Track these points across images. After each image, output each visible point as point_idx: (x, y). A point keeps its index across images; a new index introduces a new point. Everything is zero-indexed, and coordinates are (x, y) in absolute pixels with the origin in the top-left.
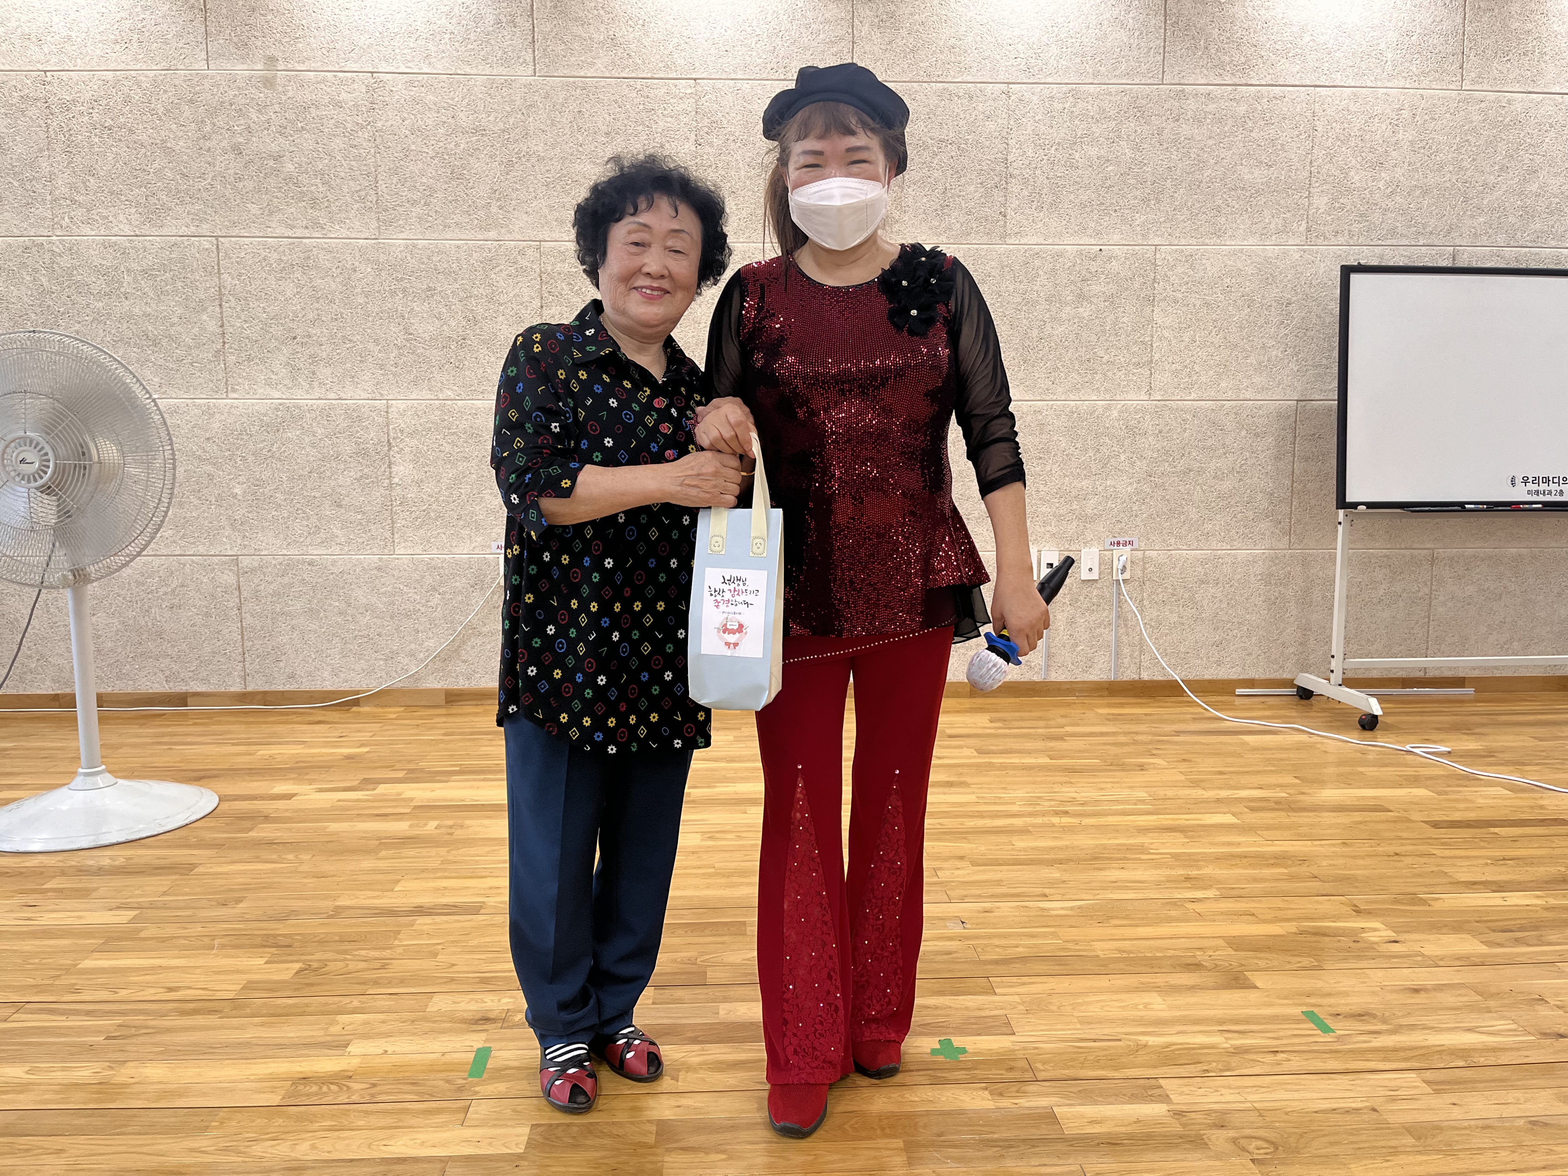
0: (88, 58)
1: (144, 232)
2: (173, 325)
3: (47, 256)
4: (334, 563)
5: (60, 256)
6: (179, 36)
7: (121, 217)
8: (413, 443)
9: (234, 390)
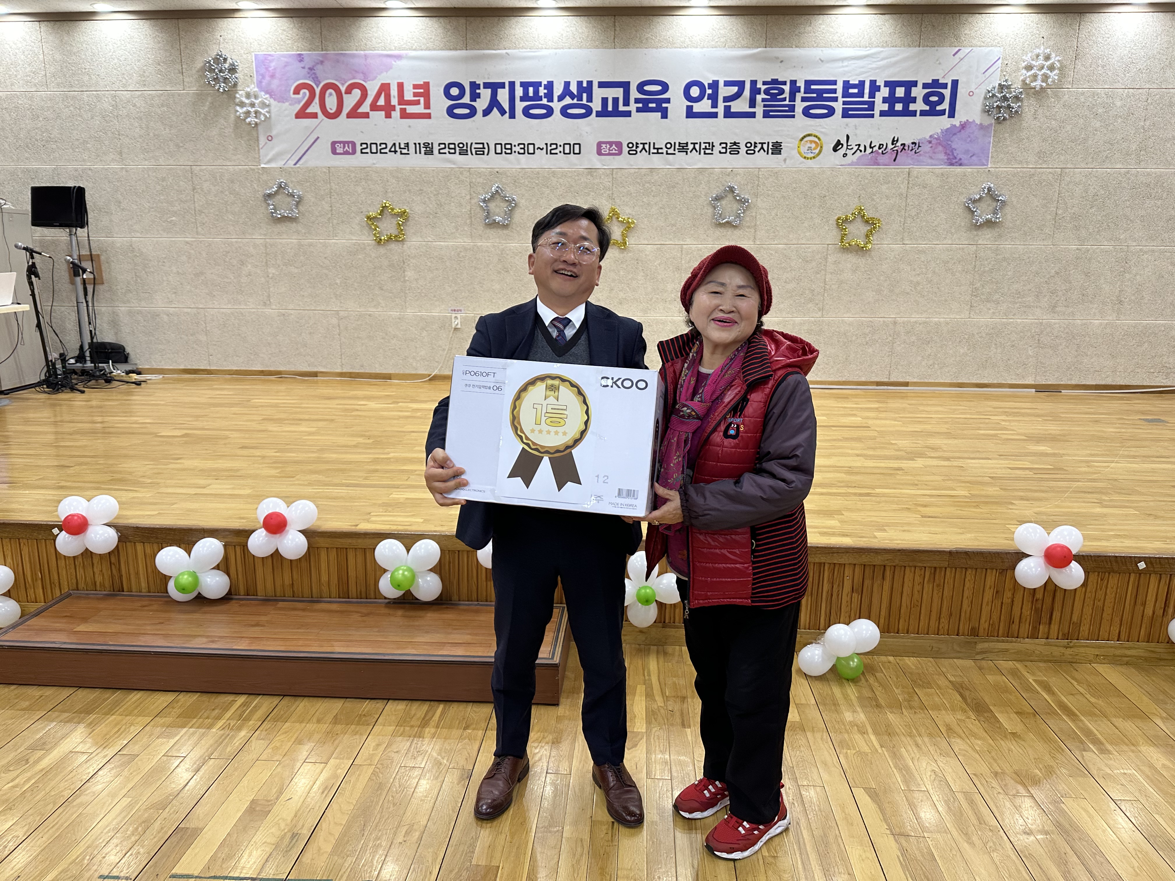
2: (310, 206)
4: (380, 315)
8: (414, 261)
9: (336, 236)
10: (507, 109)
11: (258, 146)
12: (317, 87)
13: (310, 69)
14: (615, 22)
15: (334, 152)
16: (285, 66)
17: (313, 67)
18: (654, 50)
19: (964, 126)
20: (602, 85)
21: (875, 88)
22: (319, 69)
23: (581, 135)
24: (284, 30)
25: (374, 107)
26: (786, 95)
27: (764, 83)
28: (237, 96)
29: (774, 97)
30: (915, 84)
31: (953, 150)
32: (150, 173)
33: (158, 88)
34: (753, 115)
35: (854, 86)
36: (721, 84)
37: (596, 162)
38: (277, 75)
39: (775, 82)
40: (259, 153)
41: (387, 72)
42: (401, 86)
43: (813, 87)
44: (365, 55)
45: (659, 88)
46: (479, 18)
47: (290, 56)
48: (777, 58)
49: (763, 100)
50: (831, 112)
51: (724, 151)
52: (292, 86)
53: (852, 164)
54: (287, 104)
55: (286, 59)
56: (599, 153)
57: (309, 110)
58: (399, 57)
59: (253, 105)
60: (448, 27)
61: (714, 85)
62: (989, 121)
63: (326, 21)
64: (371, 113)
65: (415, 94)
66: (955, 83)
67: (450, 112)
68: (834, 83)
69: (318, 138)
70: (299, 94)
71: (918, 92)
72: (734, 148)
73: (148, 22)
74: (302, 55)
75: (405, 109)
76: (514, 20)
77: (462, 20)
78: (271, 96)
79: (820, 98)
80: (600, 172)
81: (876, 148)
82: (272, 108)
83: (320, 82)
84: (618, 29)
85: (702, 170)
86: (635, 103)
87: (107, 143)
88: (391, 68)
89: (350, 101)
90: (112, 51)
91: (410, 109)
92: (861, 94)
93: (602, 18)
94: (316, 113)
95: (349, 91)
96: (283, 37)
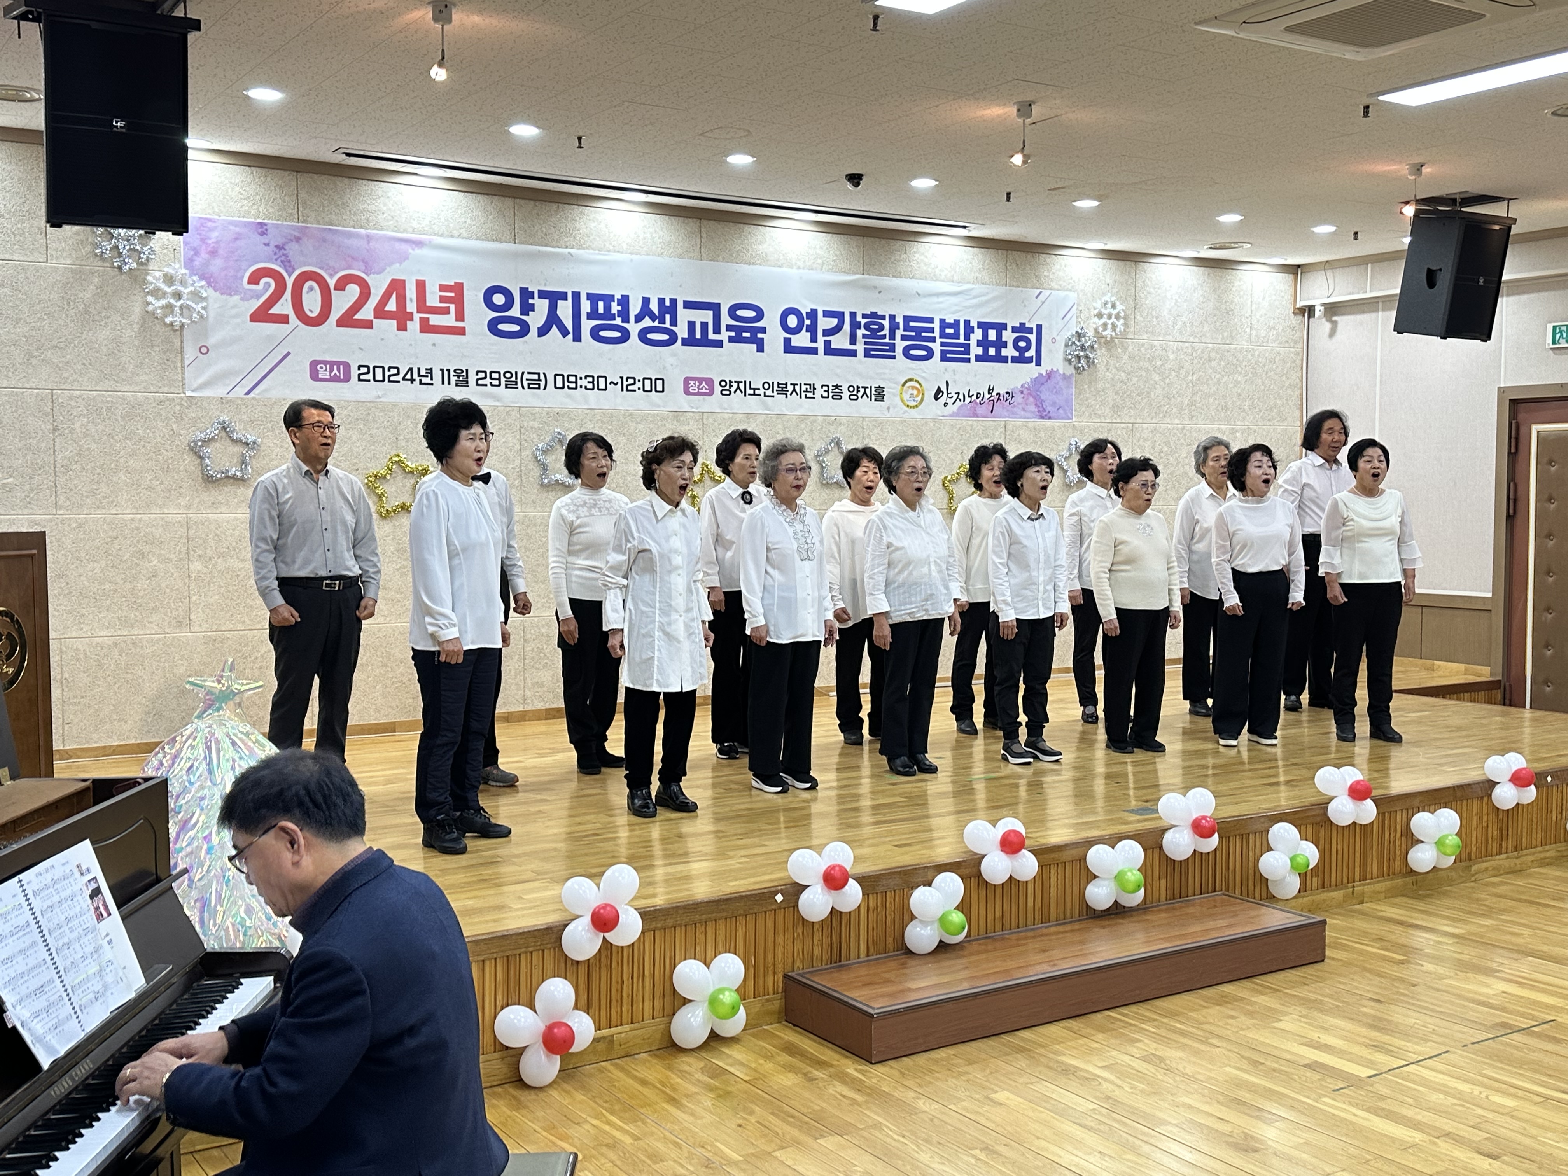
2: (271, 460)
10: (570, 329)
11: (182, 361)
12: (290, 276)
13: (276, 246)
14: (701, 228)
15: (314, 376)
16: (236, 239)
17: (284, 244)
18: (747, 266)
19: (1050, 375)
20: (688, 305)
21: (969, 330)
22: (293, 249)
23: (664, 368)
24: (236, 184)
25: (380, 312)
26: (886, 331)
27: (864, 316)
28: (149, 278)
29: (874, 333)
30: (1004, 326)
31: (1042, 401)
34: (853, 353)
35: (950, 326)
36: (820, 314)
37: (684, 403)
38: (221, 252)
39: (874, 315)
40: (183, 373)
41: (401, 263)
42: (421, 286)
43: (912, 324)
44: (368, 236)
45: (752, 314)
46: (532, 202)
47: (247, 225)
48: (875, 288)
49: (864, 336)
50: (930, 354)
51: (825, 394)
52: (245, 270)
53: (952, 415)
54: (236, 298)
55: (237, 229)
56: (687, 392)
57: (275, 310)
58: (419, 244)
59: (178, 296)
60: (490, 209)
61: (813, 314)
62: (1070, 370)
63: (306, 178)
64: (376, 322)
65: (442, 299)
66: (1039, 327)
67: (493, 326)
68: (931, 320)
69: (288, 354)
70: (258, 284)
71: (1008, 336)
72: (835, 392)
74: (265, 224)
75: (428, 319)
76: (577, 210)
77: (509, 202)
78: (209, 284)
79: (919, 337)
80: (689, 415)
81: (974, 398)
82: (211, 301)
83: (294, 270)
84: (704, 235)
85: (803, 417)
86: (727, 330)
88: (407, 258)
89: (342, 302)
91: (435, 320)
92: (956, 336)
93: (686, 220)
94: (287, 316)
95: (341, 285)
96: (234, 194)
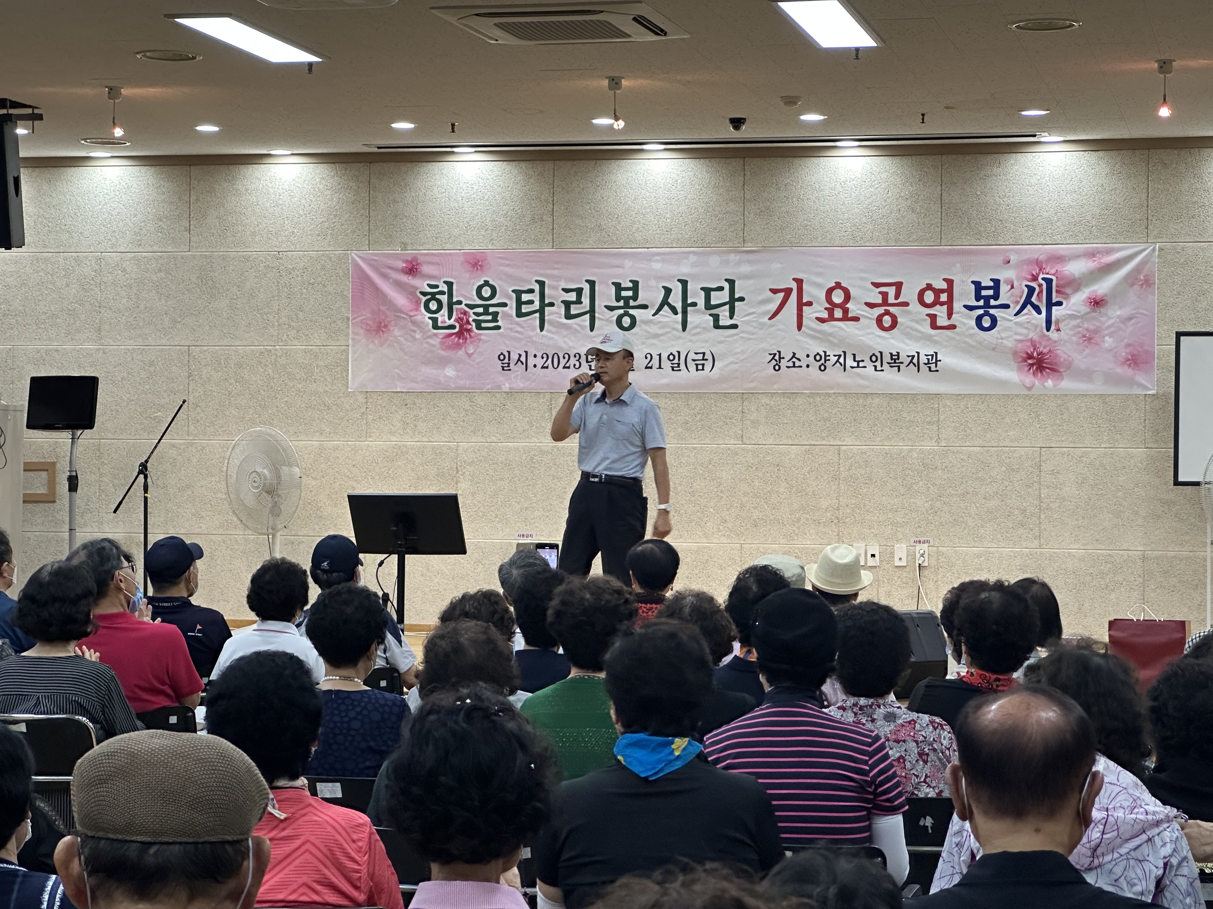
0: (302, 244)
1: (327, 344)
2: (339, 398)
3: (273, 357)
5: (280, 357)
6: (354, 232)
7: (316, 335)
9: (370, 436)
14: (744, 165)
24: (323, 179)
32: (135, 356)
33: (155, 248)
46: (570, 162)
60: (531, 172)
63: (376, 167)
73: (153, 169)
76: (615, 164)
77: (549, 165)
84: (748, 173)
87: (83, 317)
90: (103, 203)
93: (728, 161)
96: (321, 187)
